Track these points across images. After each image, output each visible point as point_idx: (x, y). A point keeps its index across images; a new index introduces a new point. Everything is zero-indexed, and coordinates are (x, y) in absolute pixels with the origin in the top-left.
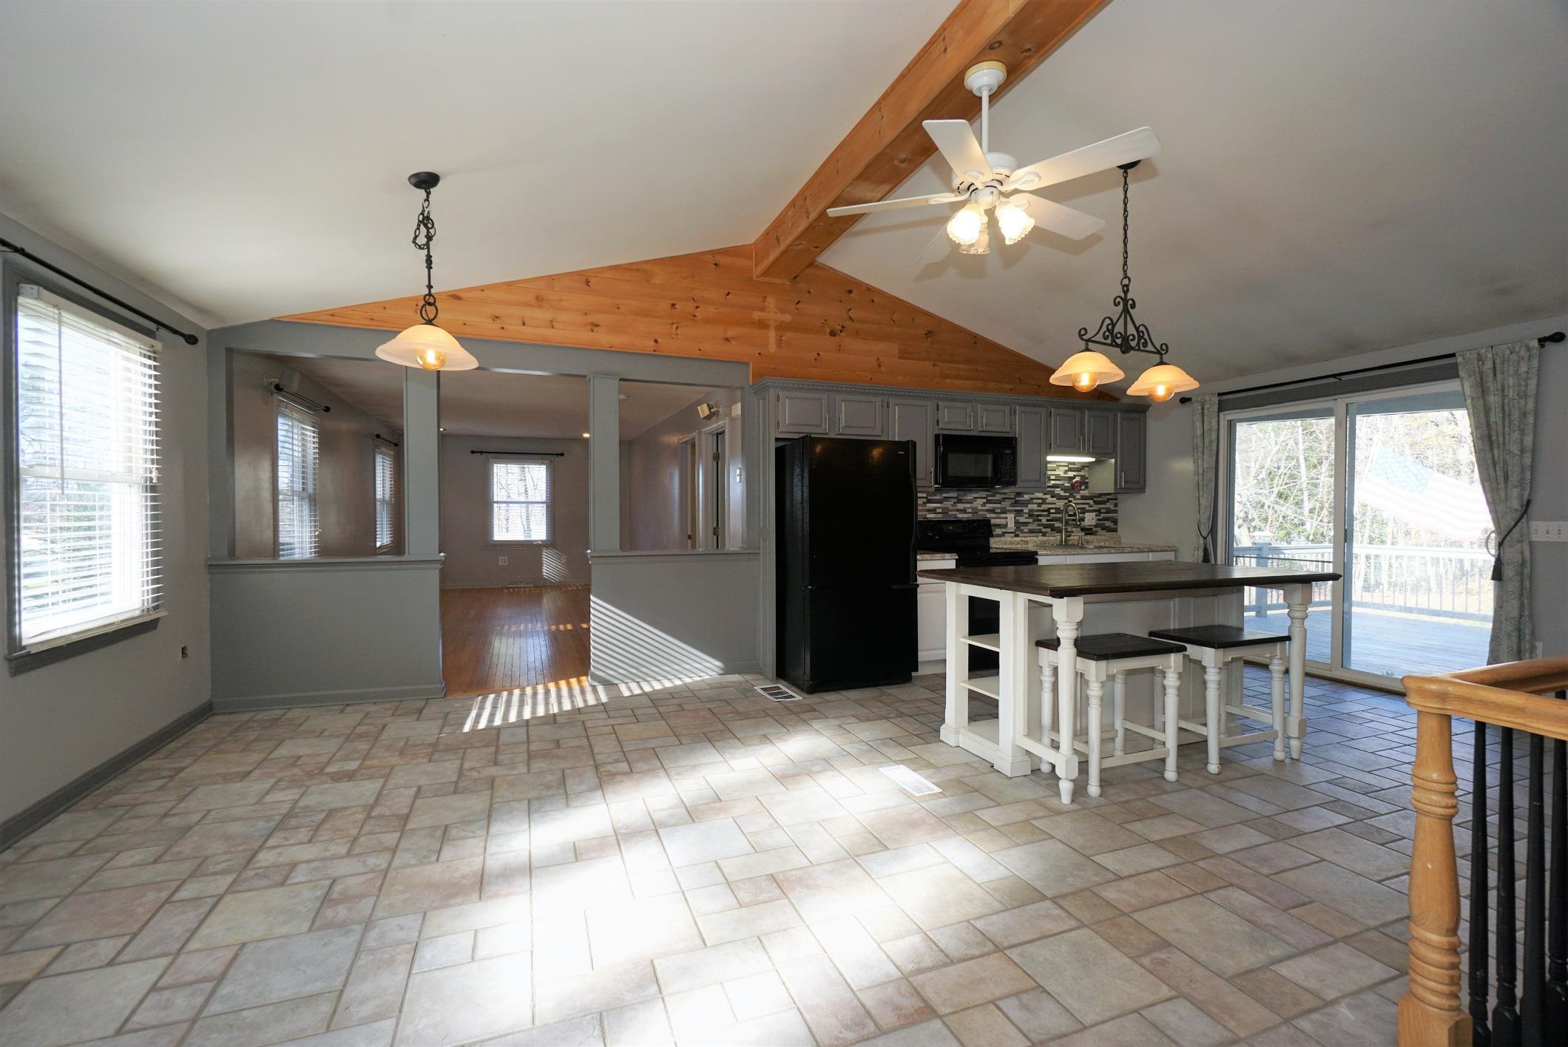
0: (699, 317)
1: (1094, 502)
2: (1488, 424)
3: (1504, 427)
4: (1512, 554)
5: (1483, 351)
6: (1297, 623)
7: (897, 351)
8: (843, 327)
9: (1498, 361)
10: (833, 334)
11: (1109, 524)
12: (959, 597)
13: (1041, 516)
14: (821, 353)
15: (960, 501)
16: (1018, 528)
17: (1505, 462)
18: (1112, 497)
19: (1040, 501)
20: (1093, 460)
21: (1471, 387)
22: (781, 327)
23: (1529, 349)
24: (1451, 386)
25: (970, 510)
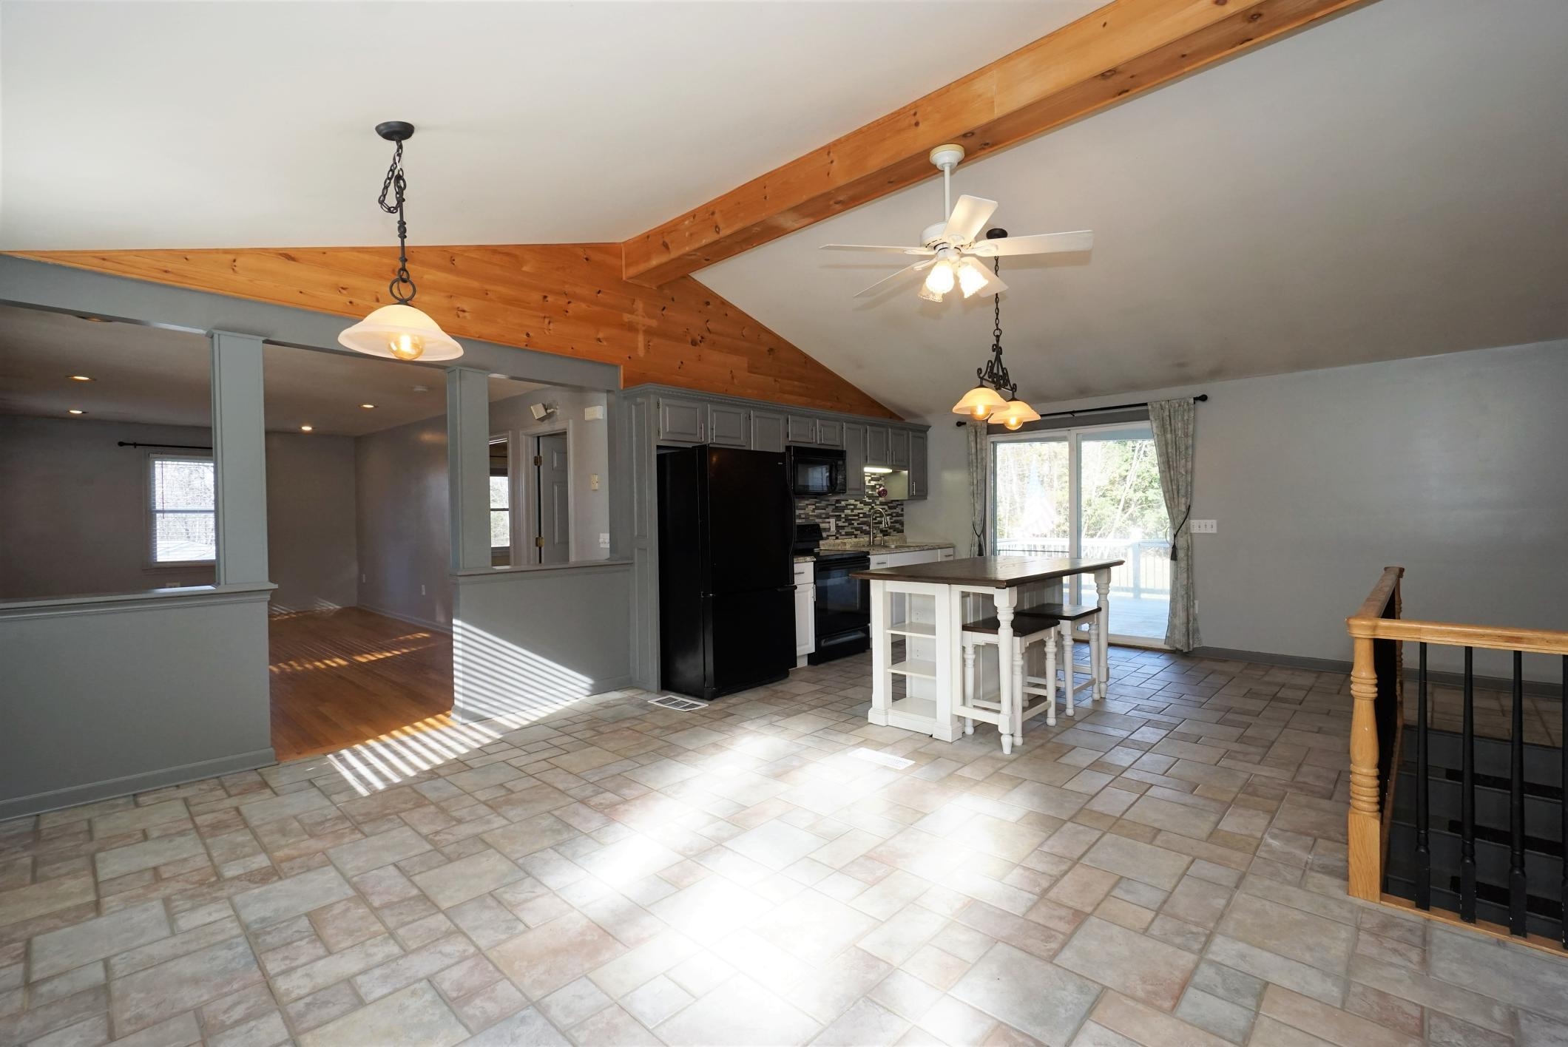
0: (570, 313)
1: (889, 507)
2: (1167, 453)
3: (1176, 456)
4: (1182, 542)
5: (1163, 403)
6: (1103, 596)
7: (746, 365)
8: (702, 338)
9: (1172, 411)
10: (694, 343)
11: (897, 527)
12: (885, 593)
13: (853, 520)
14: (684, 362)
16: (838, 532)
17: (1177, 480)
18: (900, 503)
19: (852, 507)
20: (891, 471)
21: (1157, 427)
22: (649, 332)
23: (1188, 404)
24: (1145, 425)
25: (803, 516)
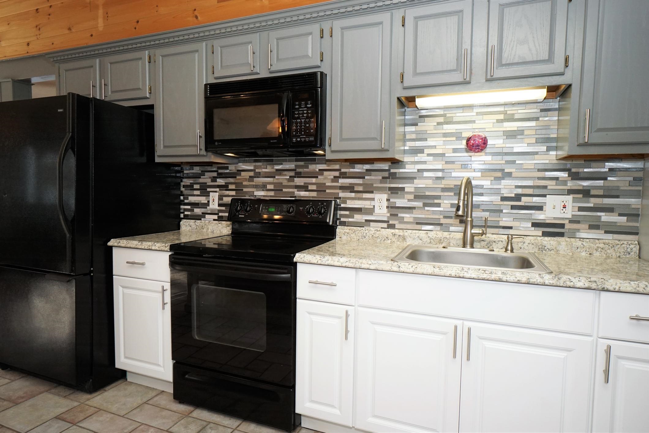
14: (140, 20)
15: (299, 175)
